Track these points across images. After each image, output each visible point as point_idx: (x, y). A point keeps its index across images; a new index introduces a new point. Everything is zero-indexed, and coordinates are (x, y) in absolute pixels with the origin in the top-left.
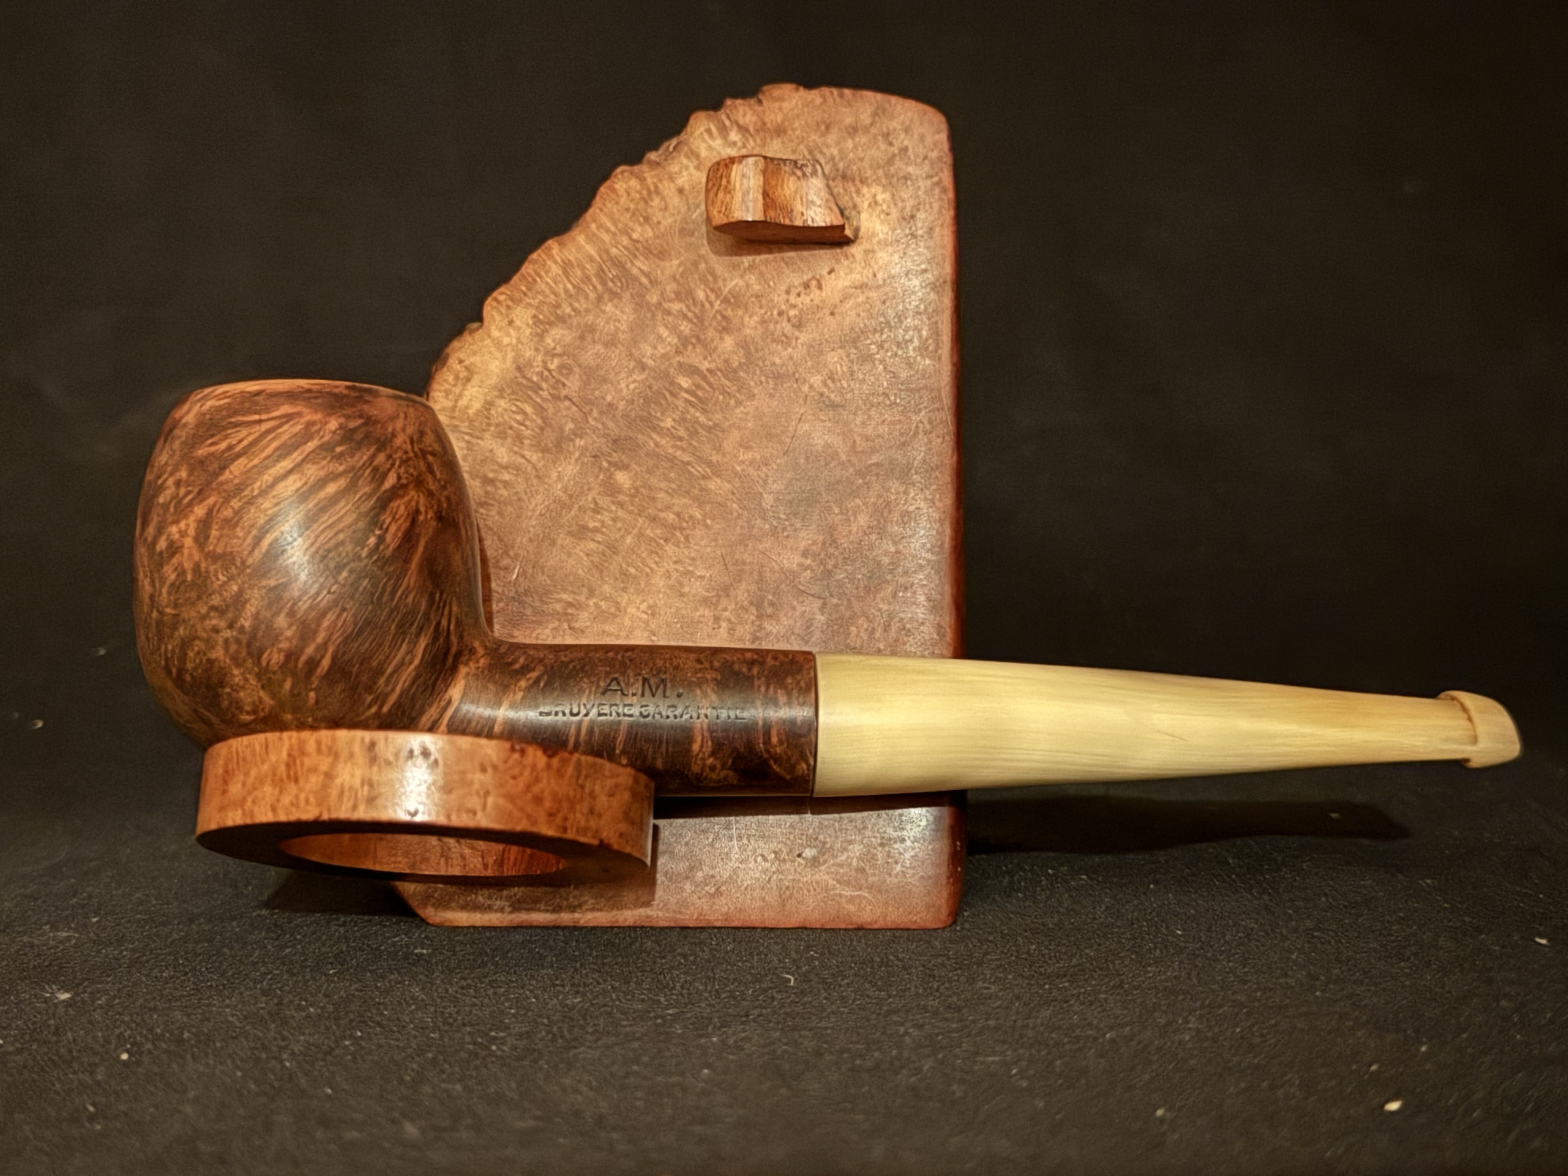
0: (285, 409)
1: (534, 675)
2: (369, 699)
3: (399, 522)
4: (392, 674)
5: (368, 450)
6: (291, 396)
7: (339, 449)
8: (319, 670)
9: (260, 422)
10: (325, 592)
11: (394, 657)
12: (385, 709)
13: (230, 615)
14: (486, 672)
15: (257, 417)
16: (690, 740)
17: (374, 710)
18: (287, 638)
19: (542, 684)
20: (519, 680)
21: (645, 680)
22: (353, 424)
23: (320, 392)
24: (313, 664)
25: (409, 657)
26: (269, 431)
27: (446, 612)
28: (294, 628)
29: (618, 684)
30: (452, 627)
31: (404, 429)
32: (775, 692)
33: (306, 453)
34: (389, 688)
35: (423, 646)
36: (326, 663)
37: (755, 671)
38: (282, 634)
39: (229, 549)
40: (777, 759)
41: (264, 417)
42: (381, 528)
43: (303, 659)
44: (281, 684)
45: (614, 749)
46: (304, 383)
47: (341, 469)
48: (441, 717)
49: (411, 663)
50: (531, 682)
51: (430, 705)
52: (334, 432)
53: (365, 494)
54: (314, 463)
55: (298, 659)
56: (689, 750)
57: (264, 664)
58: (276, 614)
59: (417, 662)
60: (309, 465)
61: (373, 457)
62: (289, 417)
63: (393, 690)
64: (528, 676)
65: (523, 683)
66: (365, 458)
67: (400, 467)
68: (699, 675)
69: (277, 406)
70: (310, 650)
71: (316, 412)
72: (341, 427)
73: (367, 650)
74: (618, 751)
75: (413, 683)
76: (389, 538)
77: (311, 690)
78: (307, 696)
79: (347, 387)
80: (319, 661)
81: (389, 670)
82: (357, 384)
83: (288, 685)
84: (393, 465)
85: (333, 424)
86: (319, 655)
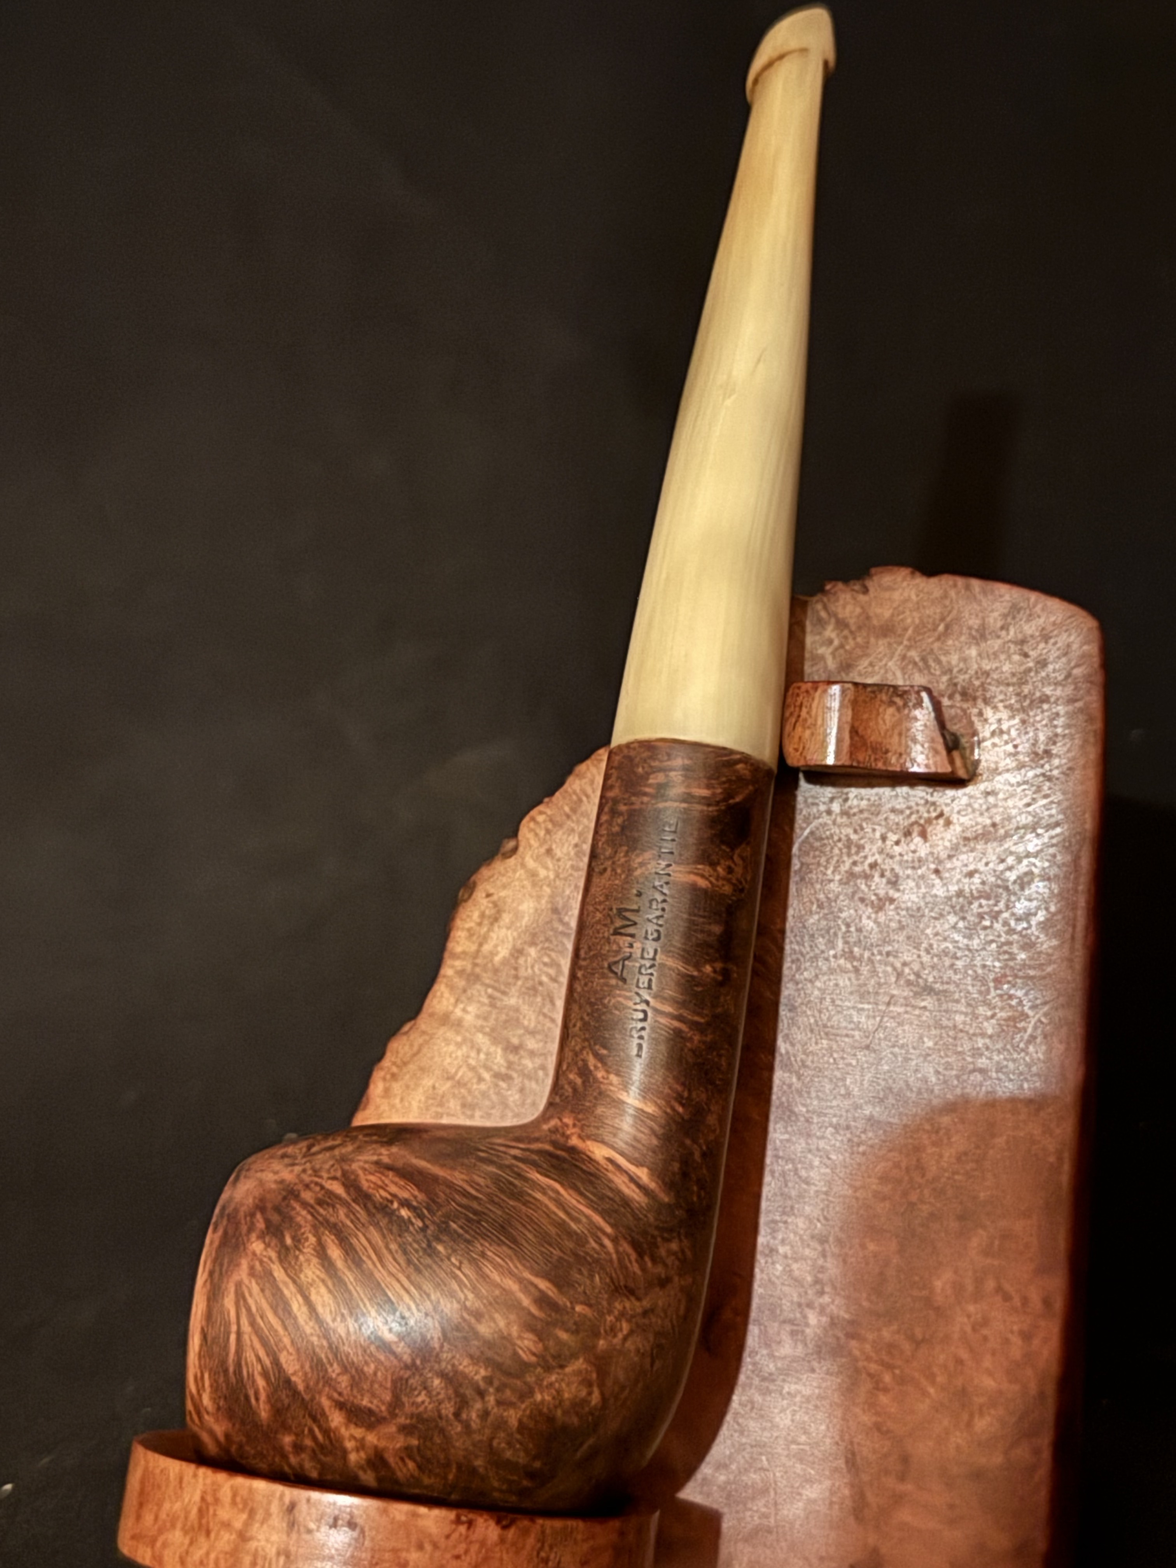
0: (229, 1303)
1: (592, 1061)
2: (593, 1244)
3: (387, 1182)
4: (568, 1213)
5: (294, 1209)
6: (215, 1295)
7: (289, 1241)
8: (550, 1293)
9: (239, 1334)
10: (458, 1272)
11: (546, 1206)
12: (609, 1230)
13: (469, 1392)
14: (580, 1116)
15: (233, 1337)
16: (694, 888)
17: (607, 1242)
18: (508, 1324)
19: (604, 1052)
20: (596, 1080)
21: (616, 933)
22: (261, 1225)
23: (215, 1261)
24: (542, 1300)
25: (551, 1193)
26: (253, 1323)
27: (502, 1149)
28: (497, 1316)
29: (616, 963)
30: (522, 1146)
31: (276, 1173)
32: (650, 786)
33: (287, 1279)
34: (584, 1220)
35: (538, 1176)
36: (543, 1285)
37: (623, 808)
38: (500, 1330)
39: (389, 1385)
40: (729, 795)
41: (234, 1328)
42: (392, 1202)
43: (534, 1310)
44: (559, 1342)
45: (692, 977)
46: (202, 1277)
47: (312, 1240)
48: (626, 1172)
49: (558, 1193)
50: (599, 1065)
51: (610, 1181)
52: (267, 1246)
53: (347, 1216)
54: (301, 1271)
55: (533, 1316)
56: (705, 891)
57: (533, 1359)
58: (476, 1334)
59: (557, 1186)
60: (302, 1276)
61: (305, 1205)
62: (240, 1297)
63: (587, 1217)
64: (592, 1068)
65: (600, 1074)
66: (304, 1213)
67: (321, 1177)
68: (619, 871)
69: (223, 1312)
70: (526, 1302)
71: (238, 1265)
72: (261, 1237)
73: (535, 1236)
74: (695, 973)
75: (581, 1194)
76: (404, 1195)
77: (573, 1308)
78: (580, 1314)
80: (540, 1291)
81: (562, 1215)
82: (214, 1220)
83: (564, 1336)
84: (317, 1184)
85: (257, 1246)
86: (533, 1290)
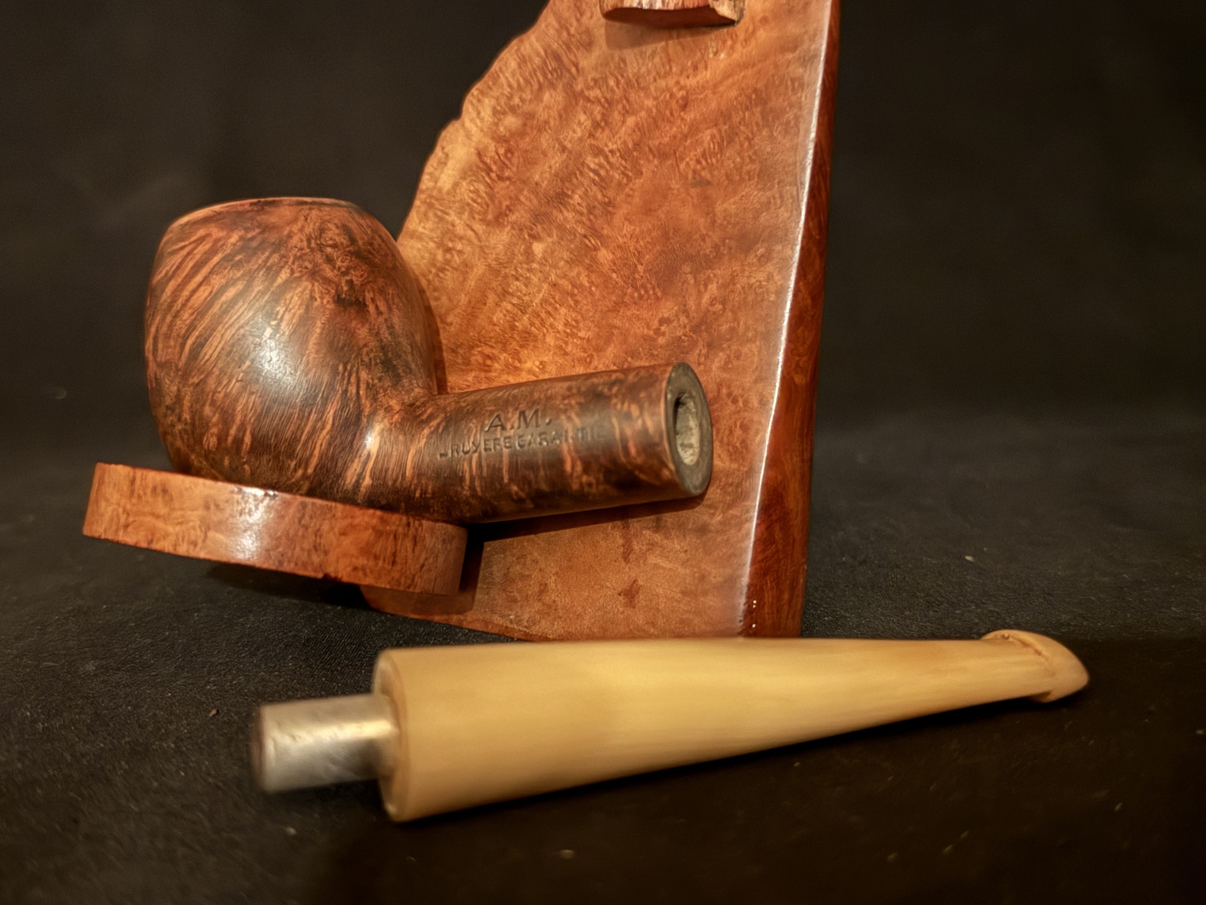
0: (200, 233)
1: (434, 423)
2: (293, 464)
3: (292, 311)
4: (306, 442)
5: (263, 253)
7: (238, 258)
8: (244, 446)
9: (182, 248)
10: (234, 381)
11: (306, 425)
12: (310, 471)
13: (177, 411)
14: (398, 426)
15: (183, 244)
16: (561, 462)
17: (300, 472)
18: (215, 425)
19: (440, 430)
20: (423, 429)
21: (522, 413)
22: (251, 235)
23: (228, 212)
24: (238, 441)
25: (319, 424)
26: (189, 254)
27: (353, 380)
28: (217, 415)
29: (500, 420)
30: (362, 392)
31: (301, 230)
32: (629, 407)
33: (212, 266)
34: (308, 453)
35: (332, 412)
36: (248, 439)
37: (615, 390)
38: (210, 421)
39: (168, 358)
41: (187, 243)
42: (275, 319)
43: (230, 439)
44: (222, 460)
46: (217, 208)
47: (239, 274)
48: (364, 470)
49: (323, 428)
50: (432, 429)
51: (351, 461)
52: (234, 245)
53: (259, 292)
54: (217, 274)
55: (226, 440)
56: (563, 472)
57: (206, 447)
58: (203, 405)
59: (328, 427)
60: (214, 276)
61: (268, 259)
62: (202, 239)
63: (312, 454)
64: (431, 424)
65: (426, 431)
66: (260, 262)
67: (293, 263)
68: (566, 402)
69: (197, 231)
70: (233, 431)
71: (222, 229)
72: (241, 238)
73: (278, 424)
75: (330, 444)
76: (284, 326)
77: (244, 463)
78: (244, 469)
79: (251, 204)
80: (242, 440)
81: (304, 437)
82: (262, 200)
83: (226, 462)
84: (286, 263)
85: (235, 238)
86: (241, 434)
